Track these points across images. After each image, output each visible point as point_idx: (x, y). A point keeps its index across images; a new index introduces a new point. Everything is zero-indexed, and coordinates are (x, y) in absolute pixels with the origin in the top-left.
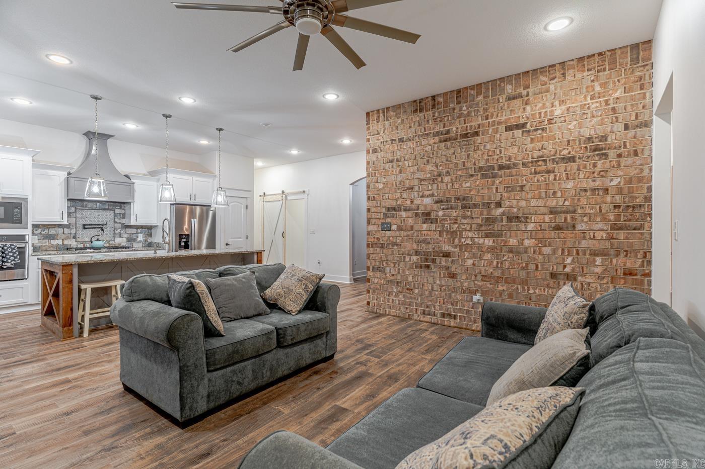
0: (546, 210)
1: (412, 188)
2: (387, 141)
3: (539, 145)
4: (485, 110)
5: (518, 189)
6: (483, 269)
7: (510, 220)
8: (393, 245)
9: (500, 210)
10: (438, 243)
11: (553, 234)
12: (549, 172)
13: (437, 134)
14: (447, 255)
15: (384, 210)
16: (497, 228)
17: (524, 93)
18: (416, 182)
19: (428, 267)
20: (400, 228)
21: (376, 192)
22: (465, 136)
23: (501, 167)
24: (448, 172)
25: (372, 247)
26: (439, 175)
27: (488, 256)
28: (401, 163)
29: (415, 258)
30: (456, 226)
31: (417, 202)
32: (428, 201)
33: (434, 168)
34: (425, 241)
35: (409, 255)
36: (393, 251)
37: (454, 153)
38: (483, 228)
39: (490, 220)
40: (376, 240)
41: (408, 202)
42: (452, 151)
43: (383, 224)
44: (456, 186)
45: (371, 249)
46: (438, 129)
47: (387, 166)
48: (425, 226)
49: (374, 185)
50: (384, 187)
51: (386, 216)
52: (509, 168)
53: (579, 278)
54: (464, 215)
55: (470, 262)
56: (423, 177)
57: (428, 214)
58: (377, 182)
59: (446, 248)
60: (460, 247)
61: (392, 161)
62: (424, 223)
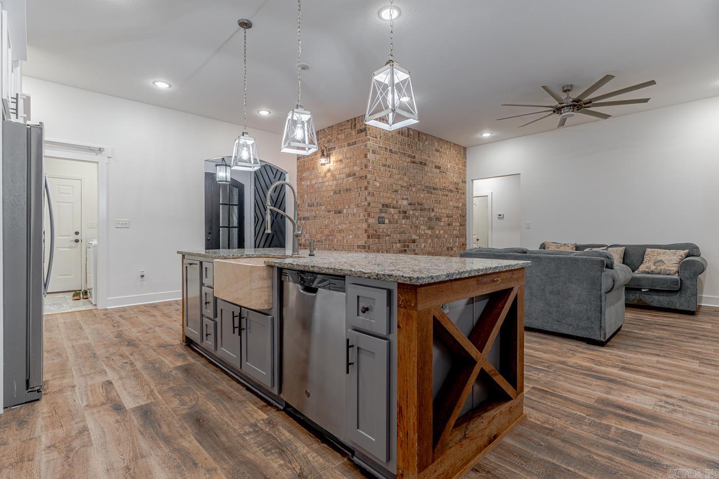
0: (445, 215)
1: (397, 191)
2: (382, 147)
3: (444, 180)
4: (429, 152)
5: (439, 202)
6: (427, 248)
7: (436, 219)
8: (386, 236)
9: (434, 213)
10: (410, 233)
11: (447, 228)
12: (447, 196)
13: (410, 156)
14: (414, 241)
15: (380, 207)
16: (433, 223)
17: (440, 150)
18: (399, 187)
19: (405, 251)
20: (390, 222)
21: (375, 189)
22: (421, 163)
23: (434, 189)
24: (414, 185)
25: (372, 238)
26: (410, 186)
27: (429, 241)
28: (391, 169)
29: (399, 245)
30: (418, 222)
31: (400, 202)
32: (405, 202)
33: (408, 180)
34: (403, 232)
35: (395, 243)
36: (386, 241)
37: (417, 173)
38: (428, 224)
39: (430, 219)
40: (374, 232)
41: (395, 202)
42: (416, 171)
43: (379, 218)
44: (418, 195)
45: (371, 240)
46: (410, 153)
47: (382, 168)
48: (404, 221)
49: (373, 182)
50: (380, 186)
51: (381, 211)
52: (436, 190)
53: (454, 249)
54: (421, 215)
55: (423, 245)
56: (403, 184)
57: (405, 212)
58: (375, 181)
59: (414, 237)
60: (420, 236)
61: (385, 166)
62: (403, 219)
